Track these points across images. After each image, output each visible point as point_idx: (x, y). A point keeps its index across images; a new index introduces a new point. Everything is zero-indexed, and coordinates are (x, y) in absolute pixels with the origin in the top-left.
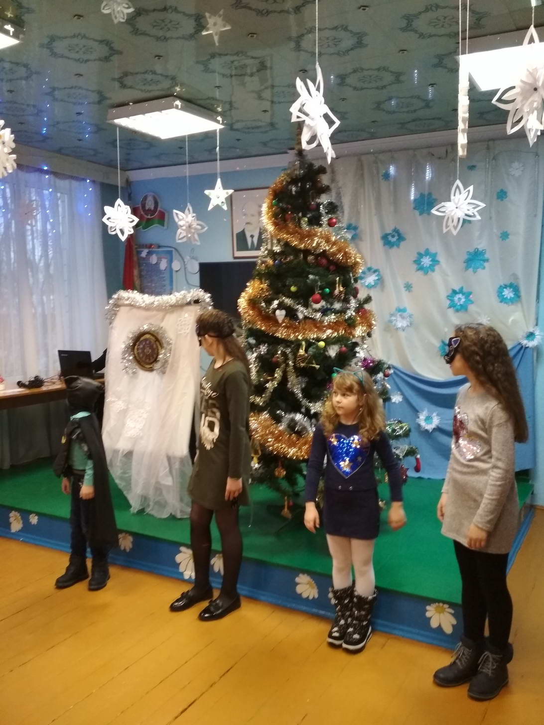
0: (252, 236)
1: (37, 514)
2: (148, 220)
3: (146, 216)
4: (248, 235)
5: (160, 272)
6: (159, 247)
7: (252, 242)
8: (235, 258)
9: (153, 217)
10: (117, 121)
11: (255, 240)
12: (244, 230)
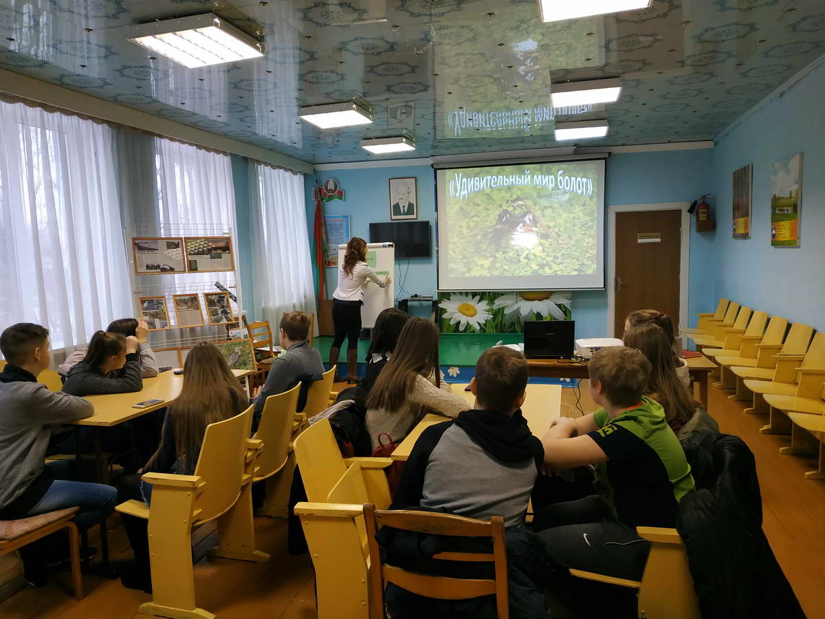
0: (404, 207)
2: (330, 196)
3: (328, 194)
4: (401, 206)
7: (404, 210)
9: (333, 194)
10: (364, 147)
11: (406, 209)
12: (398, 203)
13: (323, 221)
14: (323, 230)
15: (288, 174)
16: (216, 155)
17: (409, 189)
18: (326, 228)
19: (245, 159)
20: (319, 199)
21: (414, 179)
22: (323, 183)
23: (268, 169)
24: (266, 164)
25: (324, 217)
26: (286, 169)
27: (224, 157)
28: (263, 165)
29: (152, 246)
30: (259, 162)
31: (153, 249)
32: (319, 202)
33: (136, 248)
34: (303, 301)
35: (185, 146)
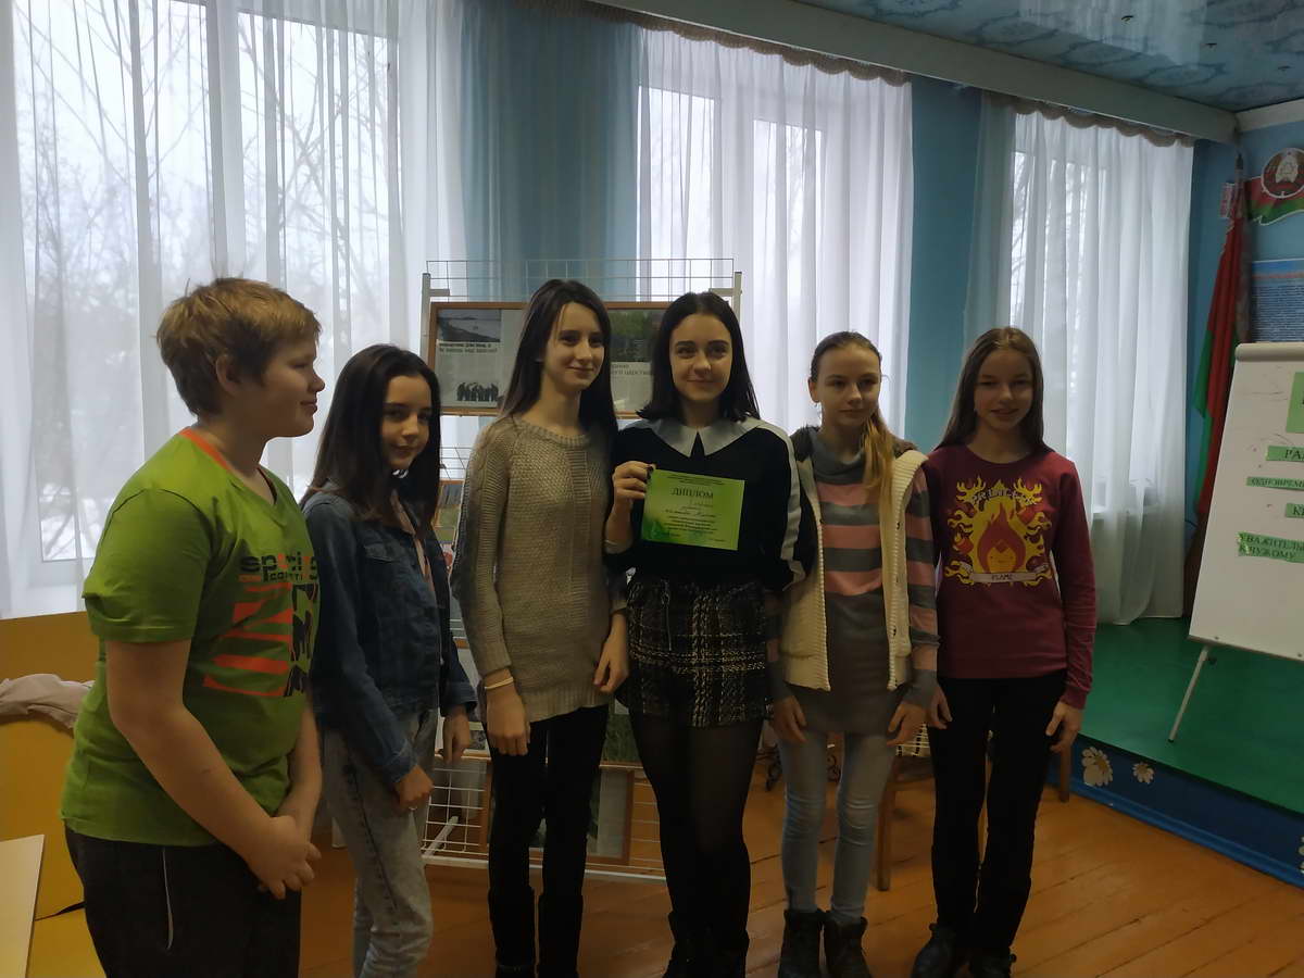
3: (1274, 197)
9: (1290, 196)
13: (1244, 278)
14: (1241, 306)
15: (1133, 145)
16: (854, 80)
18: (1252, 303)
19: (973, 95)
20: (1240, 215)
22: (1265, 160)
23: (1053, 128)
24: (1050, 112)
25: (1251, 269)
26: (1127, 129)
27: (887, 86)
28: (1035, 116)
29: (484, 329)
30: (1025, 107)
31: (485, 339)
32: (1238, 223)
33: (440, 332)
34: (1139, 511)
35: (744, 53)
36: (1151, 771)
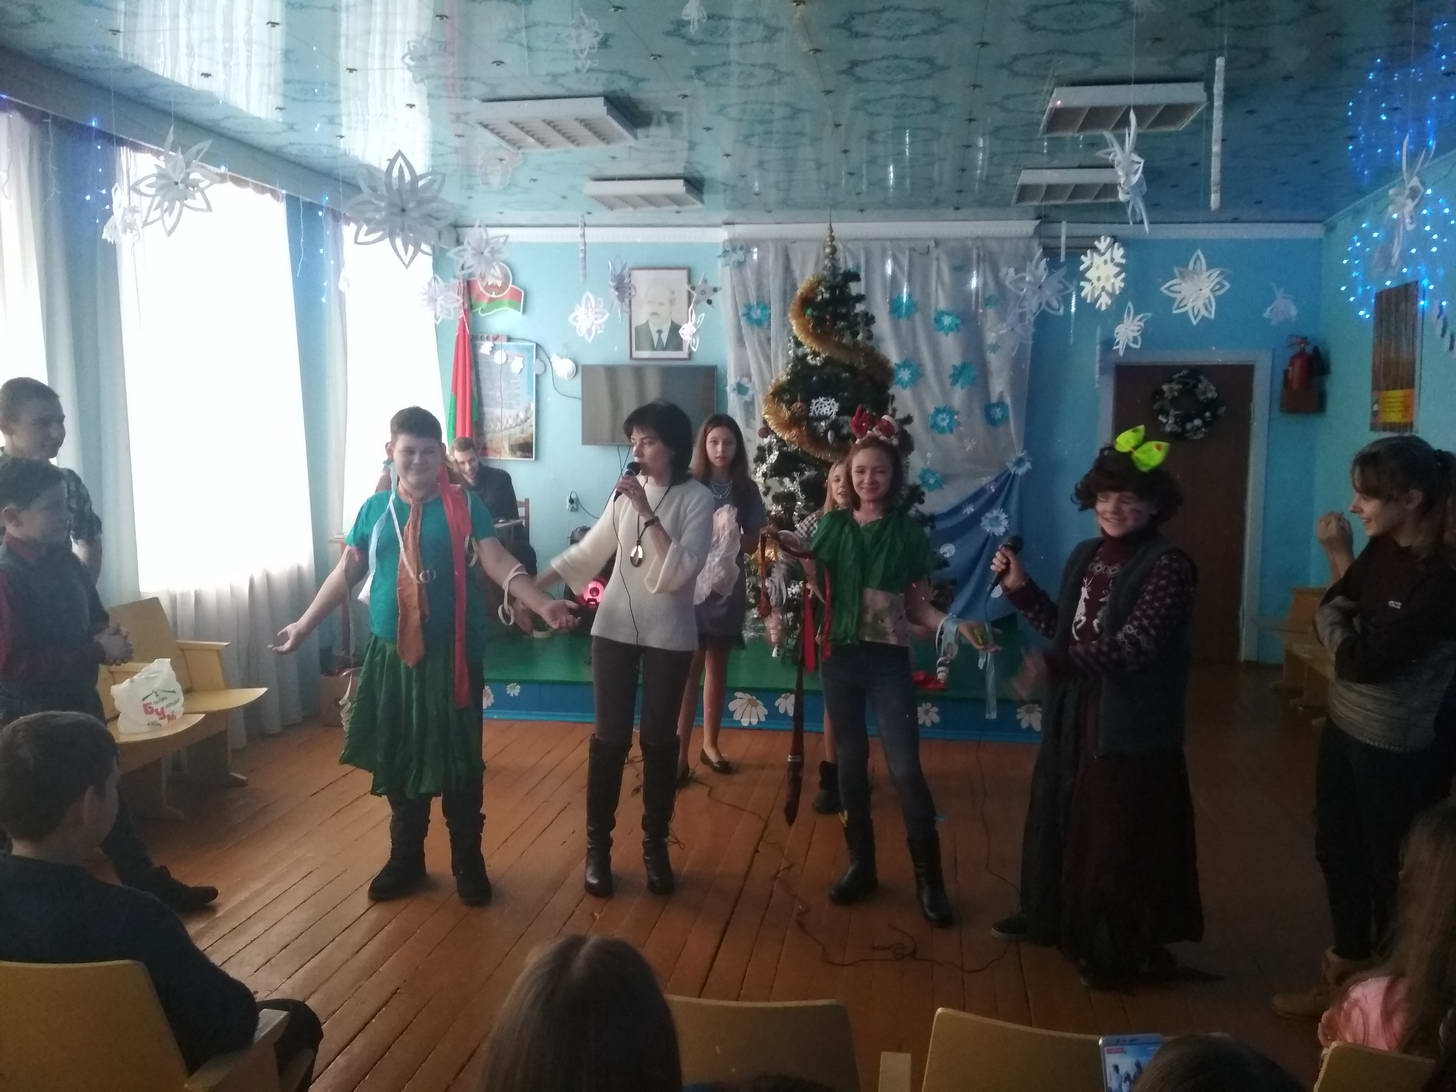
0: (660, 332)
1: (519, 682)
2: (491, 300)
3: (488, 295)
4: (654, 330)
5: (509, 374)
6: (509, 339)
7: (660, 339)
8: (636, 359)
9: (499, 296)
11: (665, 337)
12: (647, 322)
16: (255, 194)
17: (673, 292)
20: (467, 305)
21: (684, 273)
24: (359, 220)
27: (273, 201)
28: (351, 223)
30: (347, 219)
32: (466, 312)
36: (519, 687)
